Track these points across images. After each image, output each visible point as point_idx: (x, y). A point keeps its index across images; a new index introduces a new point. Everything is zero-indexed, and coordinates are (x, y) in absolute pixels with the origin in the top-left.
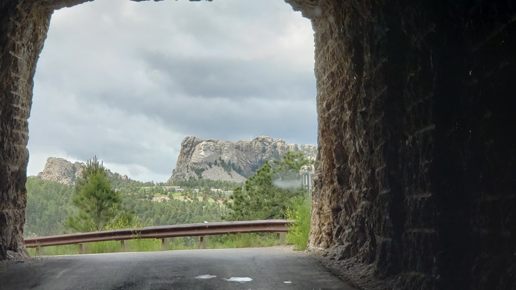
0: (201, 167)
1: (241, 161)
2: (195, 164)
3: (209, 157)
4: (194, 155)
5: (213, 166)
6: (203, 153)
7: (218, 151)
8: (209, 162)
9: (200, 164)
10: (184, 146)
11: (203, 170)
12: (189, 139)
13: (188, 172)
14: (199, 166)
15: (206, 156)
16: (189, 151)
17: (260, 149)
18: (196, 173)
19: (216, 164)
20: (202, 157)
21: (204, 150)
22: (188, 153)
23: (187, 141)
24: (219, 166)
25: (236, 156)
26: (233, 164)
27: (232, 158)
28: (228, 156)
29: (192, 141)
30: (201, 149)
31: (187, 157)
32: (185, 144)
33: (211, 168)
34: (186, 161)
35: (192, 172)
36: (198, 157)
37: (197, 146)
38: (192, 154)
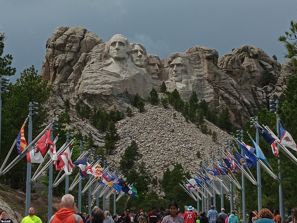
0: (112, 107)
1: (226, 95)
2: (91, 97)
3: (133, 79)
4: (85, 73)
5: (147, 106)
6: (114, 68)
7: (152, 69)
8: (135, 93)
9: (106, 98)
10: (54, 47)
11: (117, 117)
12: (67, 33)
14: (105, 105)
15: (123, 76)
17: (257, 74)
18: (94, 125)
19: (154, 101)
20: (113, 79)
21: (117, 59)
23: (64, 36)
24: (166, 107)
25: (209, 81)
26: (204, 105)
27: (199, 85)
28: (187, 83)
29: (78, 36)
30: (107, 57)
31: (65, 80)
32: (59, 41)
33: (142, 111)
34: (60, 90)
35: (82, 123)
36: (101, 79)
37: (94, 50)
38: (79, 72)
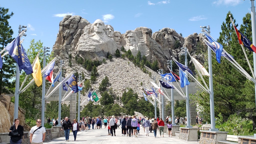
1: (156, 53)
2: (83, 53)
3: (107, 44)
4: (81, 40)
5: (114, 58)
6: (96, 37)
7: (117, 39)
8: (107, 51)
9: (92, 53)
10: (63, 26)
11: (98, 63)
13: (71, 66)
14: (90, 57)
15: (101, 42)
16: (72, 35)
17: (172, 43)
18: (85, 67)
20: (95, 43)
21: (98, 33)
22: (70, 38)
25: (147, 46)
26: (144, 58)
28: (135, 47)
30: (92, 31)
32: (66, 23)
35: (79, 67)
36: (89, 43)
38: (77, 40)
